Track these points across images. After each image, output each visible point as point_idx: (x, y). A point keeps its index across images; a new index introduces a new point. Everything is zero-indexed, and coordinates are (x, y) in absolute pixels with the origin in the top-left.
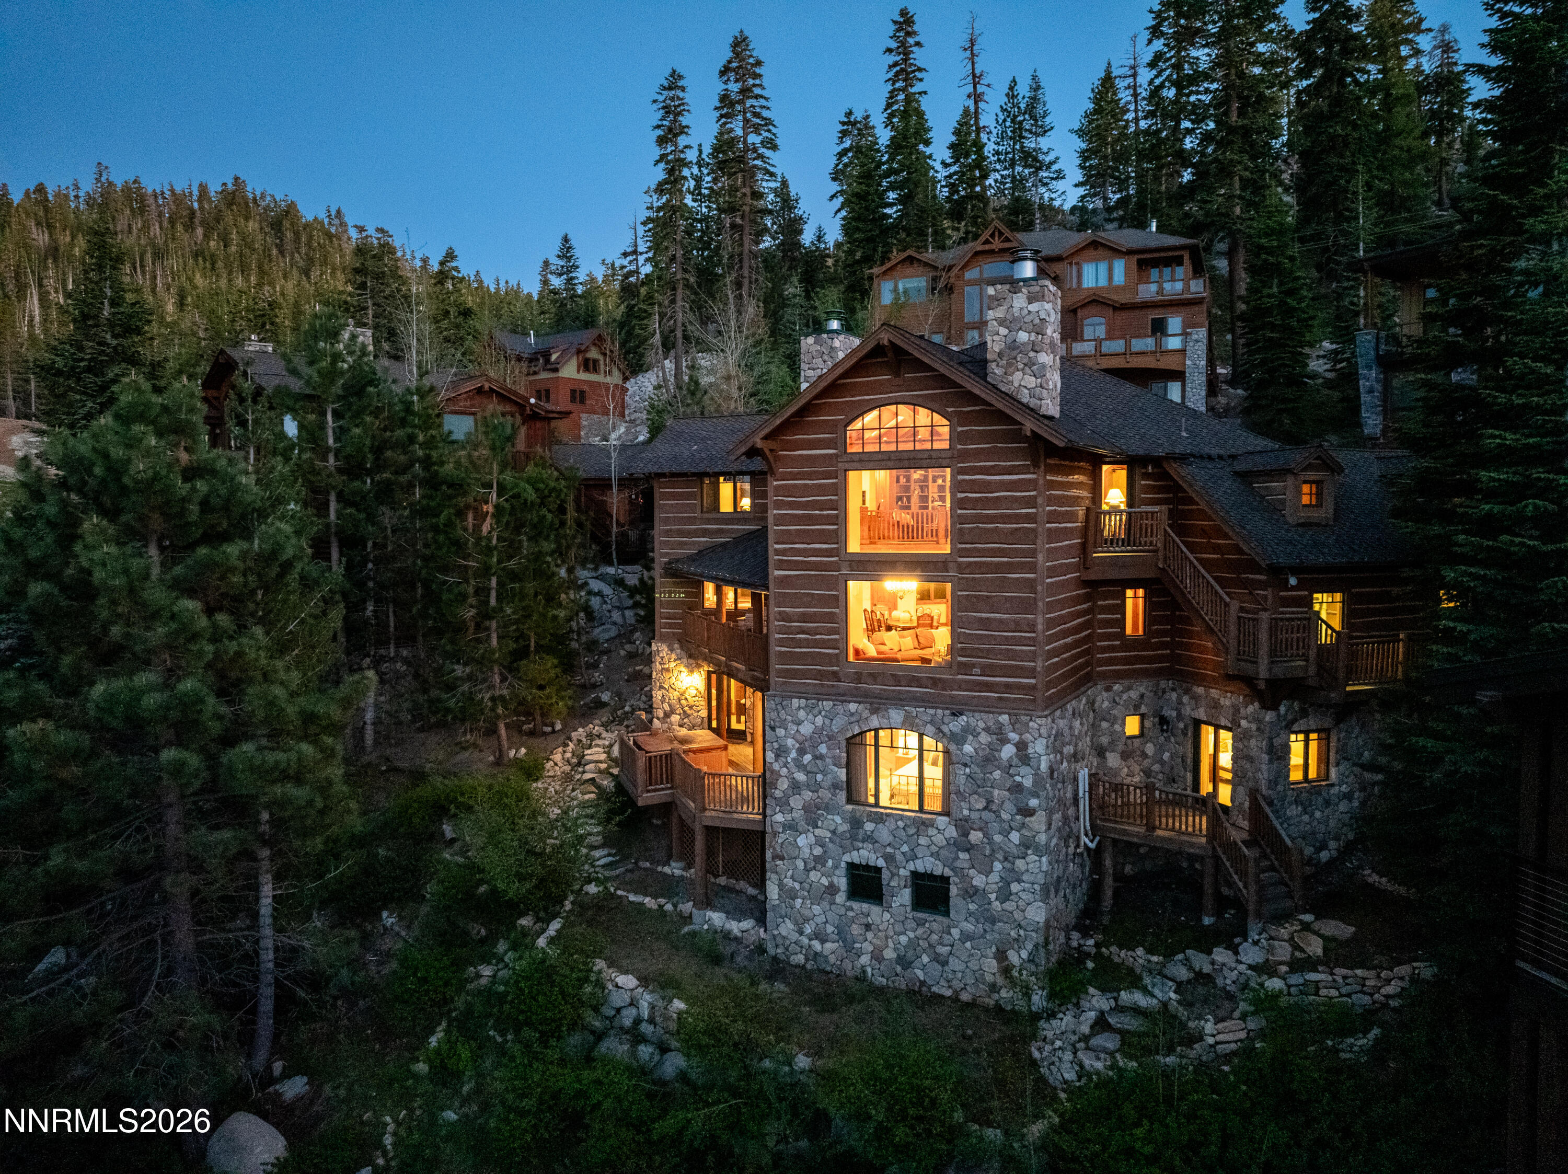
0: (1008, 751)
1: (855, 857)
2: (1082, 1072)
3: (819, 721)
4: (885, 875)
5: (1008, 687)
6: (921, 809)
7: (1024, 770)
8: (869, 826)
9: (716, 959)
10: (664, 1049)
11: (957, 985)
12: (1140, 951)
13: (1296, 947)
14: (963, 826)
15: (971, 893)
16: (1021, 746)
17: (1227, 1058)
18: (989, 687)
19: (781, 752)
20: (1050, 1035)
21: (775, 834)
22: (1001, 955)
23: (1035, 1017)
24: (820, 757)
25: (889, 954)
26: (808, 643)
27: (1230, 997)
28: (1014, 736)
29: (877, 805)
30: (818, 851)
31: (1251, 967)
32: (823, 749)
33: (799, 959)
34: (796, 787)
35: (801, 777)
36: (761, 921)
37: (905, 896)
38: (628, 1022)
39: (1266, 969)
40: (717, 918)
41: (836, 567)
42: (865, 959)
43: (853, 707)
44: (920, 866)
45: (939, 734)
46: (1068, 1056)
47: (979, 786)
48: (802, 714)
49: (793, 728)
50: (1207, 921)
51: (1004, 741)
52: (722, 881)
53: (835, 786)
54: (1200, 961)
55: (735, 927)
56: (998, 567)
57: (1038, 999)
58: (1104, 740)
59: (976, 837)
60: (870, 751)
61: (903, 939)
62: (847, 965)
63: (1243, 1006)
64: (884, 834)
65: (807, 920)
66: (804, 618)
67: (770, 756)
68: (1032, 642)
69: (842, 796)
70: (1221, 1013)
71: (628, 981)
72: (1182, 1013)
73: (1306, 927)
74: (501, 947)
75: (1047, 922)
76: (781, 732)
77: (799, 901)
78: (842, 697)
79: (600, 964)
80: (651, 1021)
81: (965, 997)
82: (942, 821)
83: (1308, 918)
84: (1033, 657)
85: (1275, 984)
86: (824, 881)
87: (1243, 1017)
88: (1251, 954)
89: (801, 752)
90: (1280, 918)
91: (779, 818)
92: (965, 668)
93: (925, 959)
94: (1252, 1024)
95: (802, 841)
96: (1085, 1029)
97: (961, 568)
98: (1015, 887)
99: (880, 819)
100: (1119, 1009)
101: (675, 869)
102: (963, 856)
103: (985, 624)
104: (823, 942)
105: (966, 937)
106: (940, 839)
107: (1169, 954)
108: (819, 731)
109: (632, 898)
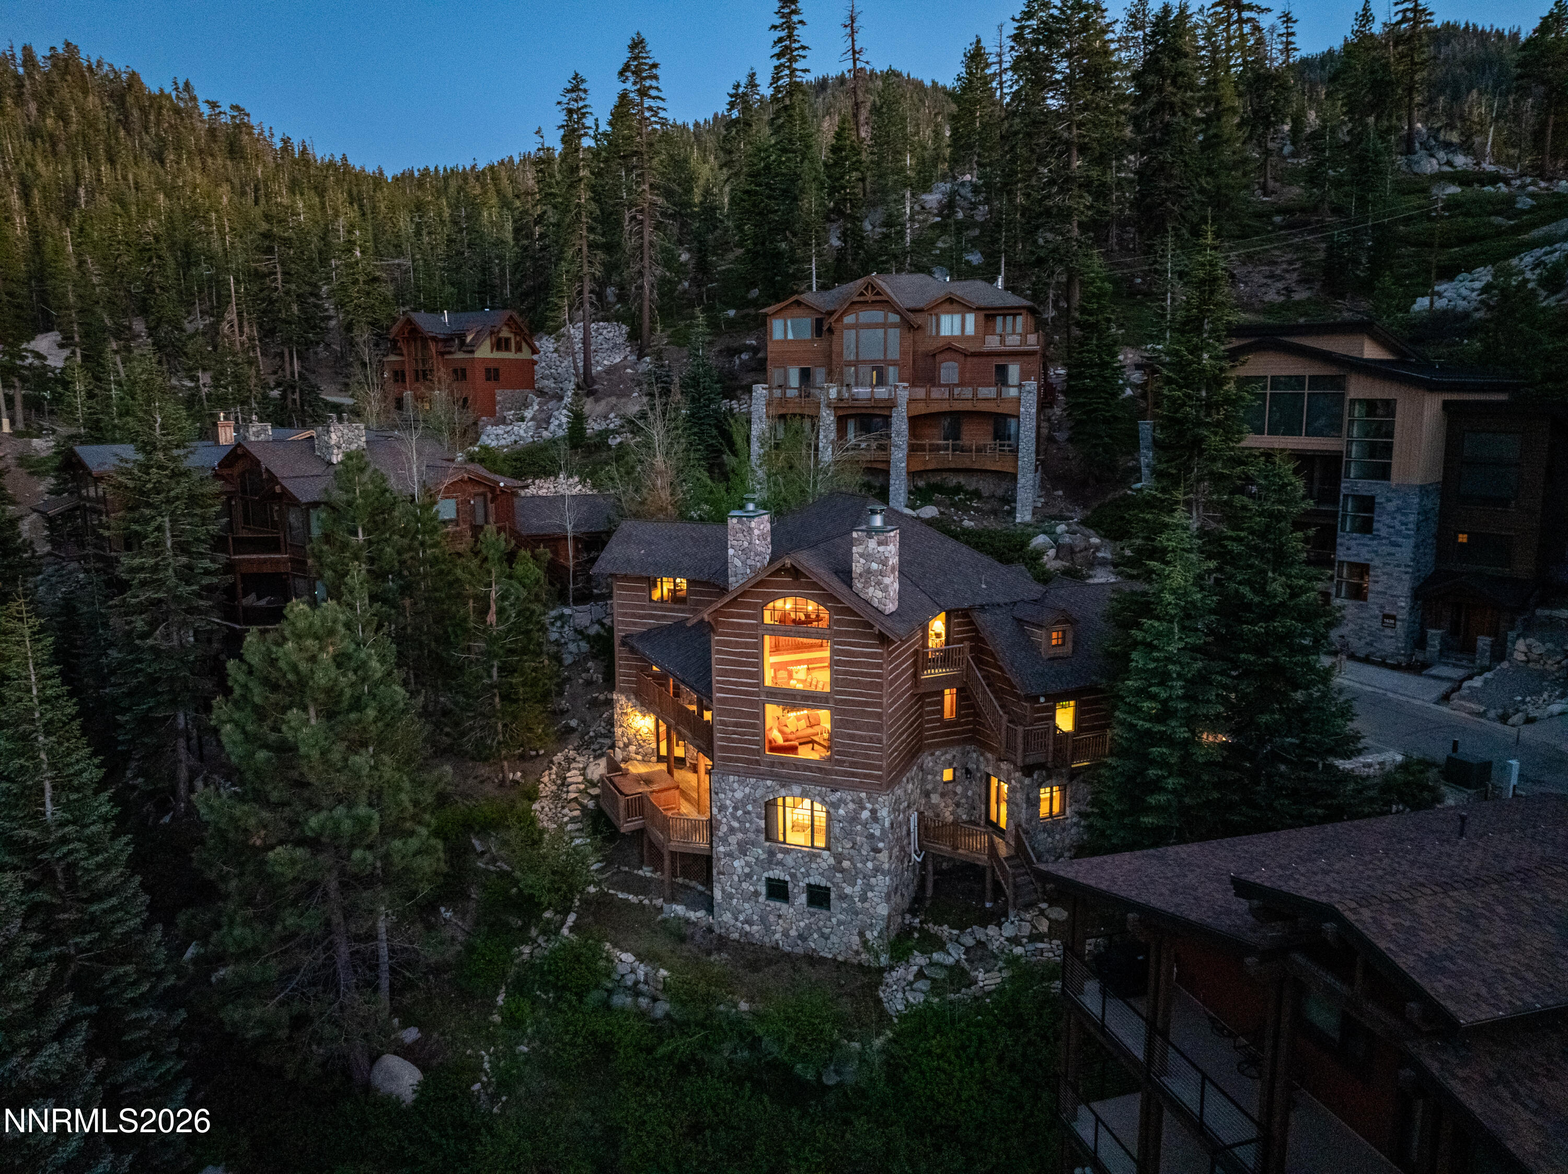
0: (865, 814)
1: (771, 874)
2: (908, 1005)
3: (747, 790)
4: (790, 886)
5: (866, 776)
6: (813, 846)
7: (875, 826)
8: (780, 856)
9: (682, 939)
10: (655, 999)
11: (835, 951)
12: (946, 927)
13: (1034, 927)
14: (839, 858)
15: (843, 897)
16: (873, 812)
17: (989, 994)
18: (854, 775)
19: (722, 808)
20: (890, 981)
21: (719, 859)
22: (861, 934)
23: (881, 971)
24: (749, 813)
25: (793, 933)
26: (740, 741)
27: (995, 957)
28: (869, 806)
29: (784, 842)
30: (747, 870)
31: (1007, 939)
32: (750, 808)
33: (736, 936)
34: (732, 830)
35: (736, 824)
36: (710, 910)
37: (803, 898)
38: (629, 983)
39: (1015, 940)
40: (680, 909)
41: (757, 694)
42: (778, 936)
43: (769, 783)
44: (812, 881)
45: (823, 802)
46: (900, 995)
47: (848, 834)
48: (736, 785)
49: (730, 794)
50: (988, 905)
51: (864, 808)
52: (680, 880)
53: (758, 831)
54: (980, 934)
55: (693, 915)
56: (860, 703)
57: (884, 959)
58: (929, 787)
59: (846, 864)
60: (780, 809)
61: (802, 924)
62: (767, 939)
63: (1001, 964)
64: (789, 861)
65: (740, 912)
66: (736, 725)
67: (715, 811)
68: (880, 749)
69: (762, 837)
70: (988, 967)
71: (628, 957)
72: (966, 966)
73: (1042, 912)
74: (534, 932)
75: (889, 916)
76: (722, 796)
77: (735, 901)
78: (762, 776)
79: (608, 946)
80: (646, 982)
81: (840, 958)
82: (826, 854)
83: (1044, 906)
84: (880, 758)
85: (1018, 950)
86: (752, 889)
87: (1000, 970)
88: (1009, 930)
89: (736, 808)
90: (1028, 906)
91: (721, 849)
92: (840, 763)
93: (816, 936)
94: (1005, 974)
95: (736, 864)
96: (911, 978)
97: (837, 702)
98: (870, 894)
99: (787, 852)
100: (932, 964)
101: (646, 872)
102: (839, 875)
103: (852, 737)
104: (751, 925)
105: (840, 923)
106: (824, 865)
107: (962, 929)
108: (746, 797)
109: (620, 896)
